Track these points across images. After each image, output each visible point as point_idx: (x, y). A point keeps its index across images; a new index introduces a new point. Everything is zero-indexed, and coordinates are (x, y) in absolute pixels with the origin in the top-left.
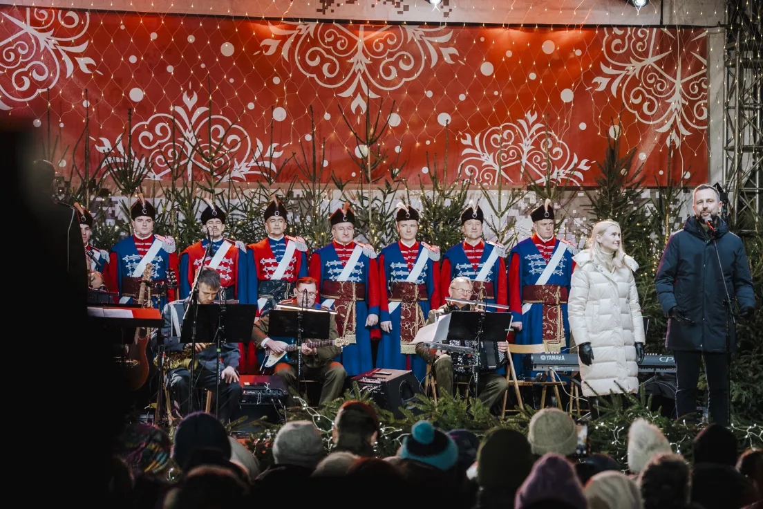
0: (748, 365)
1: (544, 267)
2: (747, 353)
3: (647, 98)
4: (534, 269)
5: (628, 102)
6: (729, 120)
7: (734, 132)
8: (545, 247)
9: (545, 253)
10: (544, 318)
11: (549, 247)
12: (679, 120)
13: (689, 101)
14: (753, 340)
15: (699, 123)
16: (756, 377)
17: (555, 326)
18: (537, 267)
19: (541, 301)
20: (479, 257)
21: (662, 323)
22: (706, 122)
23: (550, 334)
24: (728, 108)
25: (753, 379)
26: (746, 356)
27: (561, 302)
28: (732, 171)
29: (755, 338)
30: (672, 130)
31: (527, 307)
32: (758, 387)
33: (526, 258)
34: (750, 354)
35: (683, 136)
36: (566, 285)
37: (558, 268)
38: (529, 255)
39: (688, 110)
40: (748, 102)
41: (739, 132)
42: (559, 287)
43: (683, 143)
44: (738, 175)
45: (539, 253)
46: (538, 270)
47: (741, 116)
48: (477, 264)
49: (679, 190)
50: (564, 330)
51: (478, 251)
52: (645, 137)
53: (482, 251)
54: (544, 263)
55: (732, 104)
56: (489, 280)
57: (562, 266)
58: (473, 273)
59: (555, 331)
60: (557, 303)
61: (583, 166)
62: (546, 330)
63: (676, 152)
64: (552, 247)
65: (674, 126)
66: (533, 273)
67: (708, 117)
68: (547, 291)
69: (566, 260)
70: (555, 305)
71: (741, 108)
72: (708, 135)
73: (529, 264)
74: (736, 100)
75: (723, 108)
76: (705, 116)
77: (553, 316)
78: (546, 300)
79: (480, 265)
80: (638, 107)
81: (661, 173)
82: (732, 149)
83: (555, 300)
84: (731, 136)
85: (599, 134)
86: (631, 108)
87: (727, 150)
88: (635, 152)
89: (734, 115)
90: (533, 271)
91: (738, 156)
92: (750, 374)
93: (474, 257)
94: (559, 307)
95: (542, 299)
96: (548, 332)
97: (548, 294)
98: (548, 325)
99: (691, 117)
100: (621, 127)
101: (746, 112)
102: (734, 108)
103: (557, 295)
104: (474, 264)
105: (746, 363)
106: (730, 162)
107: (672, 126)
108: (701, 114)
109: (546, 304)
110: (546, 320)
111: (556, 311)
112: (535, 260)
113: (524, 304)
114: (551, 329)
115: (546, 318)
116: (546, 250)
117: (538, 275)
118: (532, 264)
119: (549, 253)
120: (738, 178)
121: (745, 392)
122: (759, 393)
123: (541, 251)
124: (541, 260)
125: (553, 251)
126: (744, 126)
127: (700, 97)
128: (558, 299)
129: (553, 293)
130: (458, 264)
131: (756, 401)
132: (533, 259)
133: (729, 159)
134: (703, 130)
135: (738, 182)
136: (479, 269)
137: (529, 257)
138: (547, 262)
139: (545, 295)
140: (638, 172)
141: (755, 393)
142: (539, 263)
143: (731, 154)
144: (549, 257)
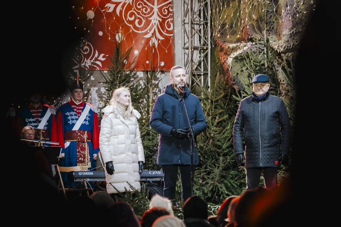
0: (199, 175)
1: (77, 119)
2: (198, 169)
3: (137, 17)
4: (71, 121)
5: (126, 20)
6: (185, 31)
7: (188, 38)
8: (77, 108)
9: (78, 111)
10: (78, 150)
11: (80, 108)
12: (157, 30)
13: (162, 18)
14: (202, 161)
15: (168, 32)
16: (204, 183)
17: (84, 155)
18: (73, 119)
19: (76, 140)
20: (40, 114)
21: (149, 153)
22: (172, 32)
23: (81, 160)
24: (184, 24)
25: (202, 184)
26: (198, 171)
27: (88, 141)
28: (188, 61)
29: (203, 160)
30: (153, 37)
31: (67, 144)
32: (205, 189)
33: (66, 114)
34: (200, 170)
35: (159, 40)
36: (91, 130)
37: (85, 120)
38: (68, 113)
39: (162, 24)
40: (196, 20)
41: (191, 37)
42: (86, 132)
43: (159, 45)
44: (191, 63)
45: (74, 111)
46: (74, 122)
47: (192, 28)
48: (39, 118)
49: (157, 73)
50: (89, 157)
51: (39, 110)
52: (136, 41)
53: (41, 110)
54: (77, 117)
55: (186, 21)
56: (46, 128)
57: (88, 119)
58: (36, 124)
59: (84, 158)
60: (85, 141)
61: (101, 58)
62: (79, 158)
63: (155, 49)
64: (82, 108)
65: (154, 34)
66: (71, 123)
67: (174, 28)
68: (79, 134)
69: (90, 115)
70: (84, 142)
71: (192, 23)
72: (173, 40)
73: (68, 118)
74: (189, 19)
75: (182, 23)
76: (171, 29)
77: (83, 149)
78: (78, 139)
79: (40, 119)
80: (132, 22)
81: (147, 62)
82: (187, 48)
83: (84, 140)
84: (186, 40)
85: (109, 39)
86: (128, 23)
87: (184, 49)
88: (131, 50)
89: (188, 27)
90: (70, 122)
91: (191, 52)
92: (201, 181)
93: (36, 114)
94: (86, 143)
95: (76, 139)
96: (80, 159)
97: (80, 136)
98: (80, 155)
99: (163, 28)
100: (122, 34)
101: (195, 26)
102: (188, 23)
103: (85, 136)
104: (36, 119)
105: (198, 175)
106: (186, 56)
107: (152, 34)
108: (169, 27)
109: (79, 142)
110: (79, 152)
111: (84, 146)
112: (72, 115)
113: (66, 142)
114: (82, 157)
115: (79, 150)
116: (78, 109)
117: (73, 125)
118: (70, 118)
119: (80, 111)
120: (191, 65)
121: (198, 192)
122: (206, 192)
123: (75, 110)
124: (75, 115)
125: (83, 110)
126: (195, 34)
127: (168, 17)
128: (86, 139)
129: (83, 135)
130: (27, 119)
131: (204, 197)
132: (71, 115)
133: (185, 54)
134: (170, 37)
135: (192, 68)
136: (40, 122)
137: (68, 114)
138: (79, 117)
139: (78, 136)
140: (133, 62)
141: (203, 192)
142: (74, 117)
143: (187, 51)
144: (80, 113)
